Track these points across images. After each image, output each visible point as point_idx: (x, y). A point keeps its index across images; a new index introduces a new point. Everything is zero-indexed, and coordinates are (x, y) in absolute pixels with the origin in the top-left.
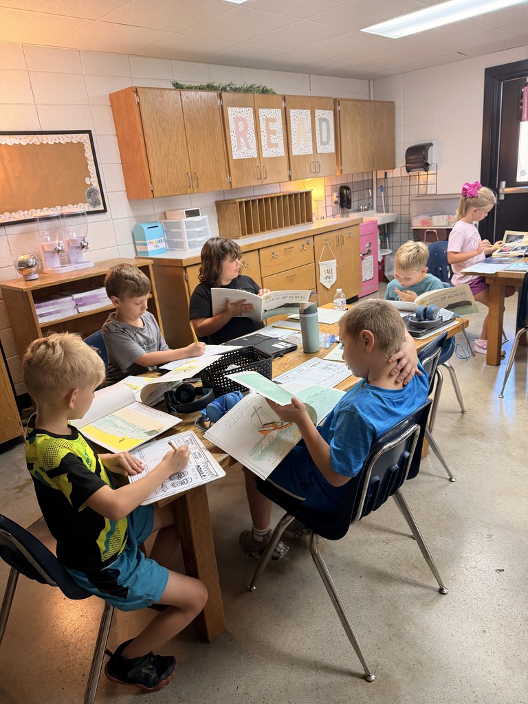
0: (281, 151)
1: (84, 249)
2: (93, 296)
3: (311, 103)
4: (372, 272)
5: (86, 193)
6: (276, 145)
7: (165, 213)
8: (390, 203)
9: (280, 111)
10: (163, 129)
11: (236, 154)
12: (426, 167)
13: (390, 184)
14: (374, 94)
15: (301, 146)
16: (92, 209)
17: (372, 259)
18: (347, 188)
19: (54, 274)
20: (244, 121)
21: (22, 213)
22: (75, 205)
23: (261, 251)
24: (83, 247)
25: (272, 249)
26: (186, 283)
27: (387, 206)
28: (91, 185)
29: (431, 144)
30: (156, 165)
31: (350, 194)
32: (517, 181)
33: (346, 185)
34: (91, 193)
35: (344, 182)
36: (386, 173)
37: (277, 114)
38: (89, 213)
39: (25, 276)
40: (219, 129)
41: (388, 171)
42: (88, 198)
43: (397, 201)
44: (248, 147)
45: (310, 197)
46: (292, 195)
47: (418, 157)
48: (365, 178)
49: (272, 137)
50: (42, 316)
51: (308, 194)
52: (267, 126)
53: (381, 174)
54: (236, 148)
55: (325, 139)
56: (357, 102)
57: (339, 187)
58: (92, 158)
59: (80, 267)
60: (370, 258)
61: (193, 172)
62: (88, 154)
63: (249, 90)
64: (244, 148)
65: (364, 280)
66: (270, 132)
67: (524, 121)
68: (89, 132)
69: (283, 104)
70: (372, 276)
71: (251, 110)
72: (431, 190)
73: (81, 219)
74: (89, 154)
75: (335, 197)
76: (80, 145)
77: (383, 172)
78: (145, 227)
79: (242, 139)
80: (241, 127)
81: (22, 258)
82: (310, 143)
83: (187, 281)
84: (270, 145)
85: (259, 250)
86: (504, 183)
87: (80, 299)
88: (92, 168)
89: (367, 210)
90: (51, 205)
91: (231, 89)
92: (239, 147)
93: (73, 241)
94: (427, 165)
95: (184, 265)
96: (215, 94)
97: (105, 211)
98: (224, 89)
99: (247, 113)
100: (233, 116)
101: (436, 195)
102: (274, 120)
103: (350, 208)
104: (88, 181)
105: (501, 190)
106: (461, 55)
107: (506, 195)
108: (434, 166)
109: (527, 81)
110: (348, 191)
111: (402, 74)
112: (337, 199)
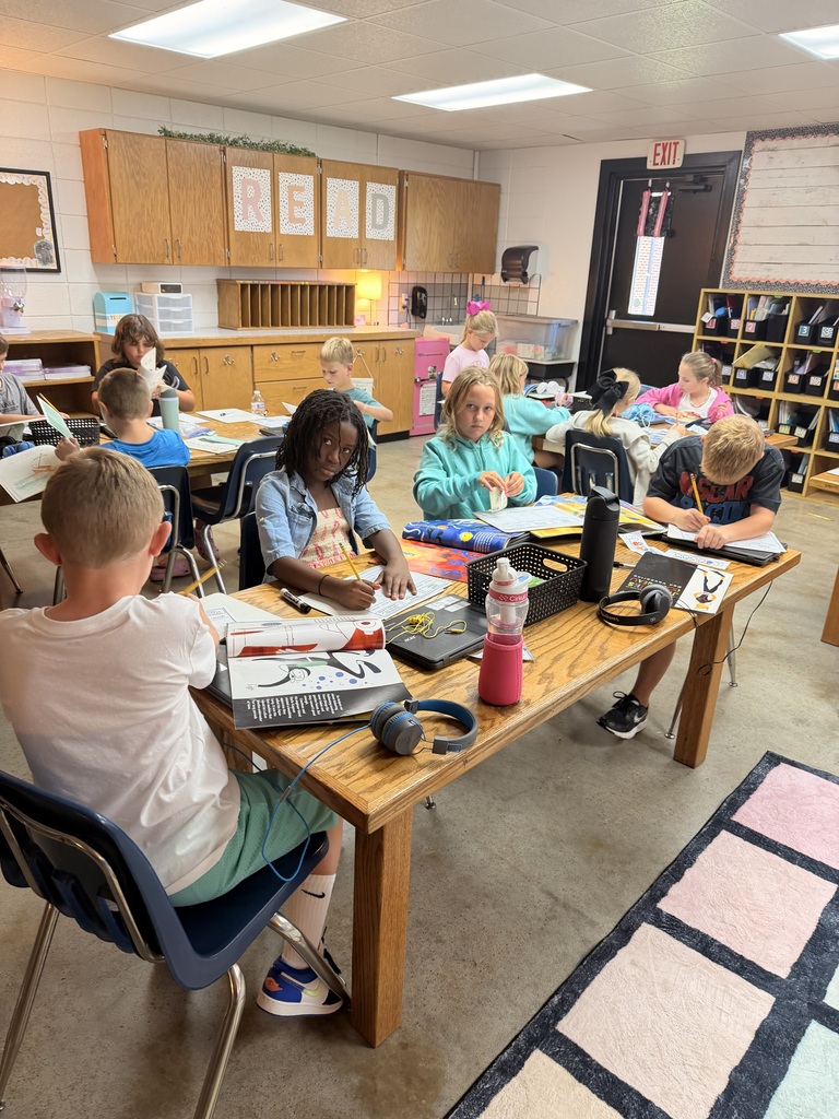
0: (309, 229)
1: (19, 312)
3: (363, 174)
5: (35, 246)
6: (302, 221)
7: (141, 284)
9: (311, 178)
10: (136, 183)
11: (240, 225)
12: (524, 277)
13: (487, 294)
14: (479, 171)
15: (341, 225)
16: (40, 266)
18: (423, 290)
20: (256, 186)
22: (19, 259)
23: (255, 348)
24: (17, 309)
25: (273, 349)
28: (43, 237)
29: (536, 248)
30: (123, 224)
31: (426, 299)
32: (629, 312)
33: (424, 286)
34: (42, 247)
35: (421, 281)
36: (484, 278)
37: (308, 182)
40: (217, 191)
41: (486, 276)
42: (38, 252)
44: (259, 218)
45: (353, 294)
46: (325, 286)
47: (517, 263)
48: (457, 281)
49: (297, 209)
51: (350, 289)
52: (291, 197)
53: (478, 279)
54: (241, 217)
55: (379, 221)
56: (436, 180)
57: (412, 286)
58: (47, 205)
60: (433, 386)
61: (175, 239)
62: (43, 199)
63: (268, 148)
64: (252, 218)
65: (421, 413)
66: (292, 203)
67: (640, 236)
68: (47, 174)
69: (318, 170)
71: (268, 173)
72: (531, 310)
73: (18, 276)
75: (404, 299)
76: (34, 188)
77: (480, 277)
78: (107, 298)
79: (250, 208)
80: (251, 191)
82: (356, 224)
84: (292, 219)
85: (252, 346)
86: (613, 313)
88: (46, 217)
89: (452, 324)
91: (245, 143)
92: (245, 217)
93: (5, 300)
94: (525, 274)
96: (216, 147)
97: (58, 270)
98: (234, 143)
99: (262, 176)
100: (239, 177)
101: (536, 317)
102: (301, 189)
103: (424, 317)
104: (39, 232)
105: (609, 323)
106: (572, 139)
107: (615, 329)
108: (537, 278)
109: (650, 185)
110: (423, 295)
111: (513, 149)
112: (405, 303)
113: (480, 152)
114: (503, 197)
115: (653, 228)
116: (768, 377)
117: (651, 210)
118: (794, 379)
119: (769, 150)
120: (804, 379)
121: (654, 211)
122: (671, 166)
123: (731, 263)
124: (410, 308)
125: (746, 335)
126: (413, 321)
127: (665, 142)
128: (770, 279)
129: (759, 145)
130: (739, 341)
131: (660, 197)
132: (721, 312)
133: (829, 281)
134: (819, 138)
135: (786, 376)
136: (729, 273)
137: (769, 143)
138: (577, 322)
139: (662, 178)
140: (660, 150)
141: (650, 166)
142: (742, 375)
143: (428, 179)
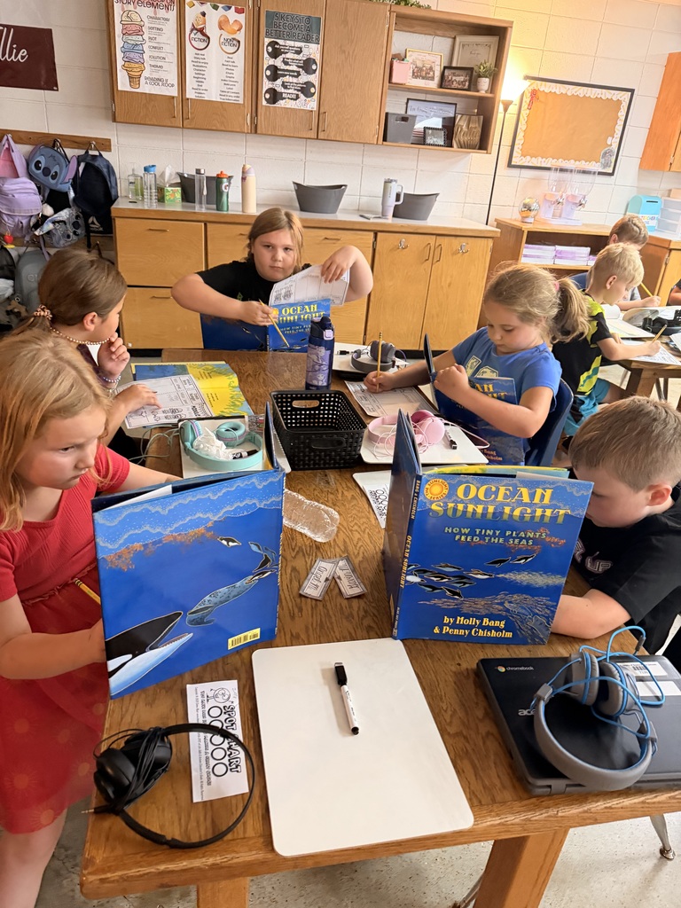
1: (581, 207)
2: (572, 253)
5: (603, 152)
7: (670, 191)
16: (601, 170)
19: (544, 223)
21: (540, 159)
22: (588, 163)
24: (581, 205)
26: (664, 266)
28: (611, 145)
34: (607, 153)
38: (600, 173)
39: (523, 217)
42: (603, 158)
50: (526, 256)
58: (623, 118)
59: (570, 223)
68: (632, 91)
74: (622, 114)
76: (619, 103)
78: (645, 200)
81: (527, 201)
83: (666, 264)
87: (561, 252)
88: (619, 128)
90: (567, 158)
93: (574, 196)
95: (671, 247)
97: (612, 174)
104: (611, 141)
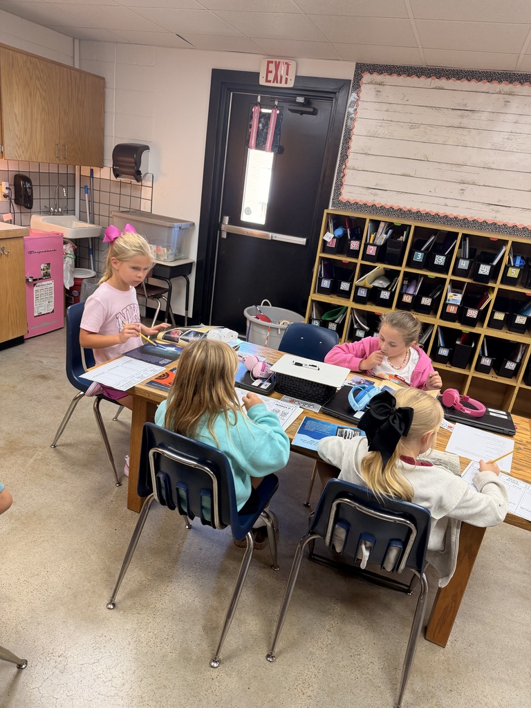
4: (52, 304)
8: (96, 212)
12: (138, 175)
13: (96, 187)
14: (80, 59)
17: (53, 285)
18: (27, 179)
27: (92, 214)
29: (147, 148)
31: (31, 188)
32: (242, 219)
33: (27, 175)
35: (23, 169)
36: (92, 171)
41: (95, 169)
43: (104, 210)
47: (129, 160)
48: (63, 170)
53: (86, 171)
57: (12, 176)
60: (49, 284)
65: (36, 314)
67: (251, 148)
70: (52, 308)
72: (145, 207)
75: (4, 188)
77: (88, 169)
86: (227, 219)
89: (61, 214)
94: (139, 173)
101: (150, 215)
103: (31, 208)
105: (223, 227)
106: (184, 41)
107: (228, 234)
108: (149, 176)
109: (259, 100)
110: (28, 185)
111: (116, 43)
112: (6, 192)
113: (80, 40)
114: (108, 91)
115: (264, 143)
116: (385, 295)
117: (261, 125)
118: (407, 299)
119: (376, 84)
120: (417, 299)
121: (263, 127)
122: (283, 85)
123: (340, 185)
124: (13, 197)
125: (365, 257)
126: (17, 210)
127: (278, 60)
128: (376, 203)
129: (367, 77)
130: (359, 261)
131: (269, 115)
132: (339, 232)
133: (428, 210)
134: (423, 79)
135: (401, 296)
136: (338, 194)
137: (377, 77)
138: (194, 224)
139: (271, 95)
140: (272, 67)
141: (262, 82)
142: (362, 293)
143: (25, 57)
